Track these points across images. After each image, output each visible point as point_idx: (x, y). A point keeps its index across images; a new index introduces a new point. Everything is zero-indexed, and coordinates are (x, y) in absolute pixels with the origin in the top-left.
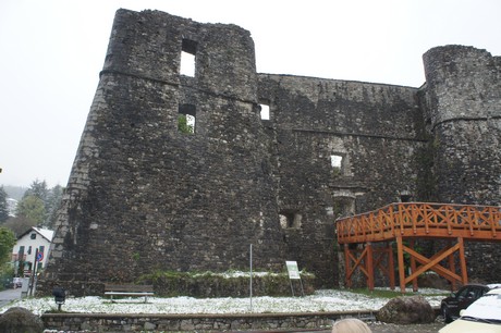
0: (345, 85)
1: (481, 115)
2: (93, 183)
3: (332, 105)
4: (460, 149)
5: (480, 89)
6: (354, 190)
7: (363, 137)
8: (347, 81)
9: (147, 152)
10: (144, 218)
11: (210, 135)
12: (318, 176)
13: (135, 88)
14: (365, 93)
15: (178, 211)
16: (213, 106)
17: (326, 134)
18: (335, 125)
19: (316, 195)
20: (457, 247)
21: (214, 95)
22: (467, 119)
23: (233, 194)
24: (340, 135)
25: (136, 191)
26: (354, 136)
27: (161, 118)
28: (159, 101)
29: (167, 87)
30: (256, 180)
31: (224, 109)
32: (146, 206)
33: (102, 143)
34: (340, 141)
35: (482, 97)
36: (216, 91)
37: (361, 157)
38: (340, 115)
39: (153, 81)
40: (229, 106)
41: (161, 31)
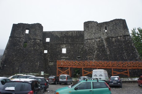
0: (67, 32)
1: (93, 38)
2: (6, 58)
3: (63, 37)
4: (87, 46)
5: (94, 31)
6: (66, 56)
7: (70, 44)
8: (68, 31)
9: (16, 52)
10: (14, 64)
11: (29, 47)
12: (58, 54)
13: (15, 39)
14: (72, 34)
15: (21, 62)
16: (31, 41)
17: (61, 44)
18: (64, 42)
19: (57, 58)
20: (68, 69)
21: (31, 39)
22: (89, 39)
23: (33, 59)
24: (65, 44)
25: (14, 59)
26: (68, 44)
27: (20, 45)
28: (20, 42)
29: (22, 39)
30: (38, 56)
31: (33, 42)
32: (15, 62)
33: (8, 51)
34: (65, 45)
35: (94, 33)
36: (32, 38)
37: (69, 49)
38: (65, 39)
39: (19, 38)
40: (34, 41)
41: (21, 27)
